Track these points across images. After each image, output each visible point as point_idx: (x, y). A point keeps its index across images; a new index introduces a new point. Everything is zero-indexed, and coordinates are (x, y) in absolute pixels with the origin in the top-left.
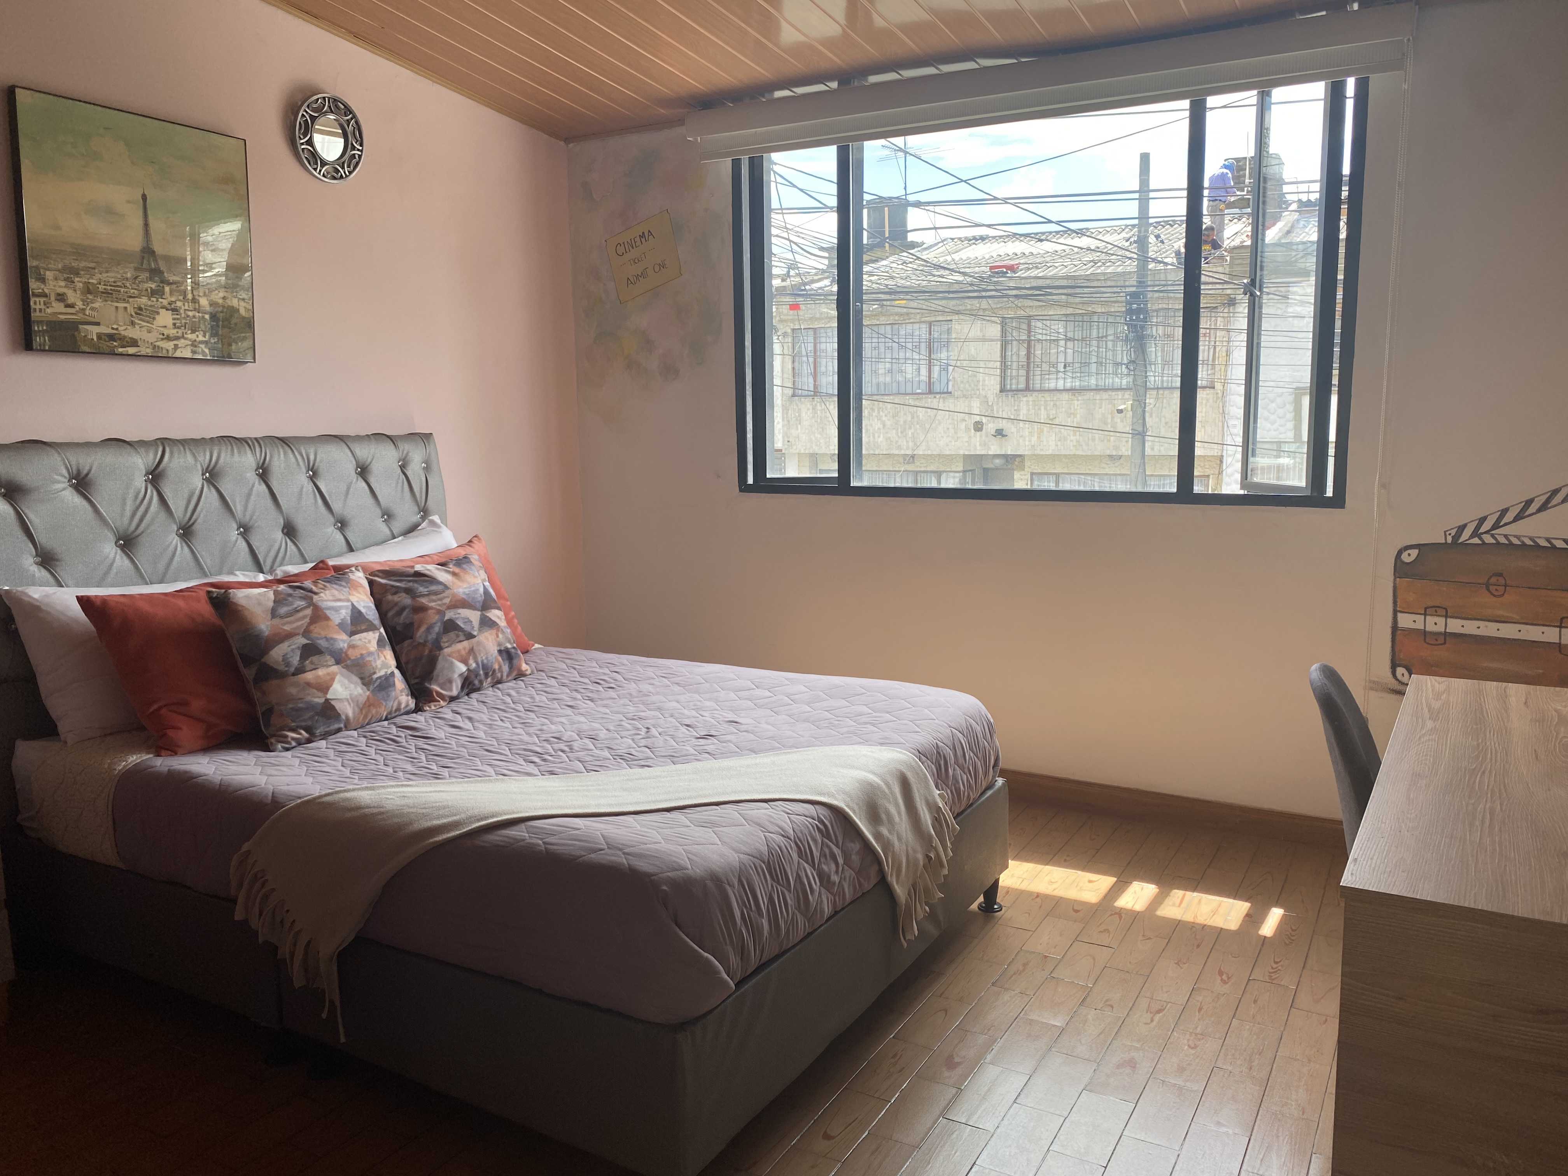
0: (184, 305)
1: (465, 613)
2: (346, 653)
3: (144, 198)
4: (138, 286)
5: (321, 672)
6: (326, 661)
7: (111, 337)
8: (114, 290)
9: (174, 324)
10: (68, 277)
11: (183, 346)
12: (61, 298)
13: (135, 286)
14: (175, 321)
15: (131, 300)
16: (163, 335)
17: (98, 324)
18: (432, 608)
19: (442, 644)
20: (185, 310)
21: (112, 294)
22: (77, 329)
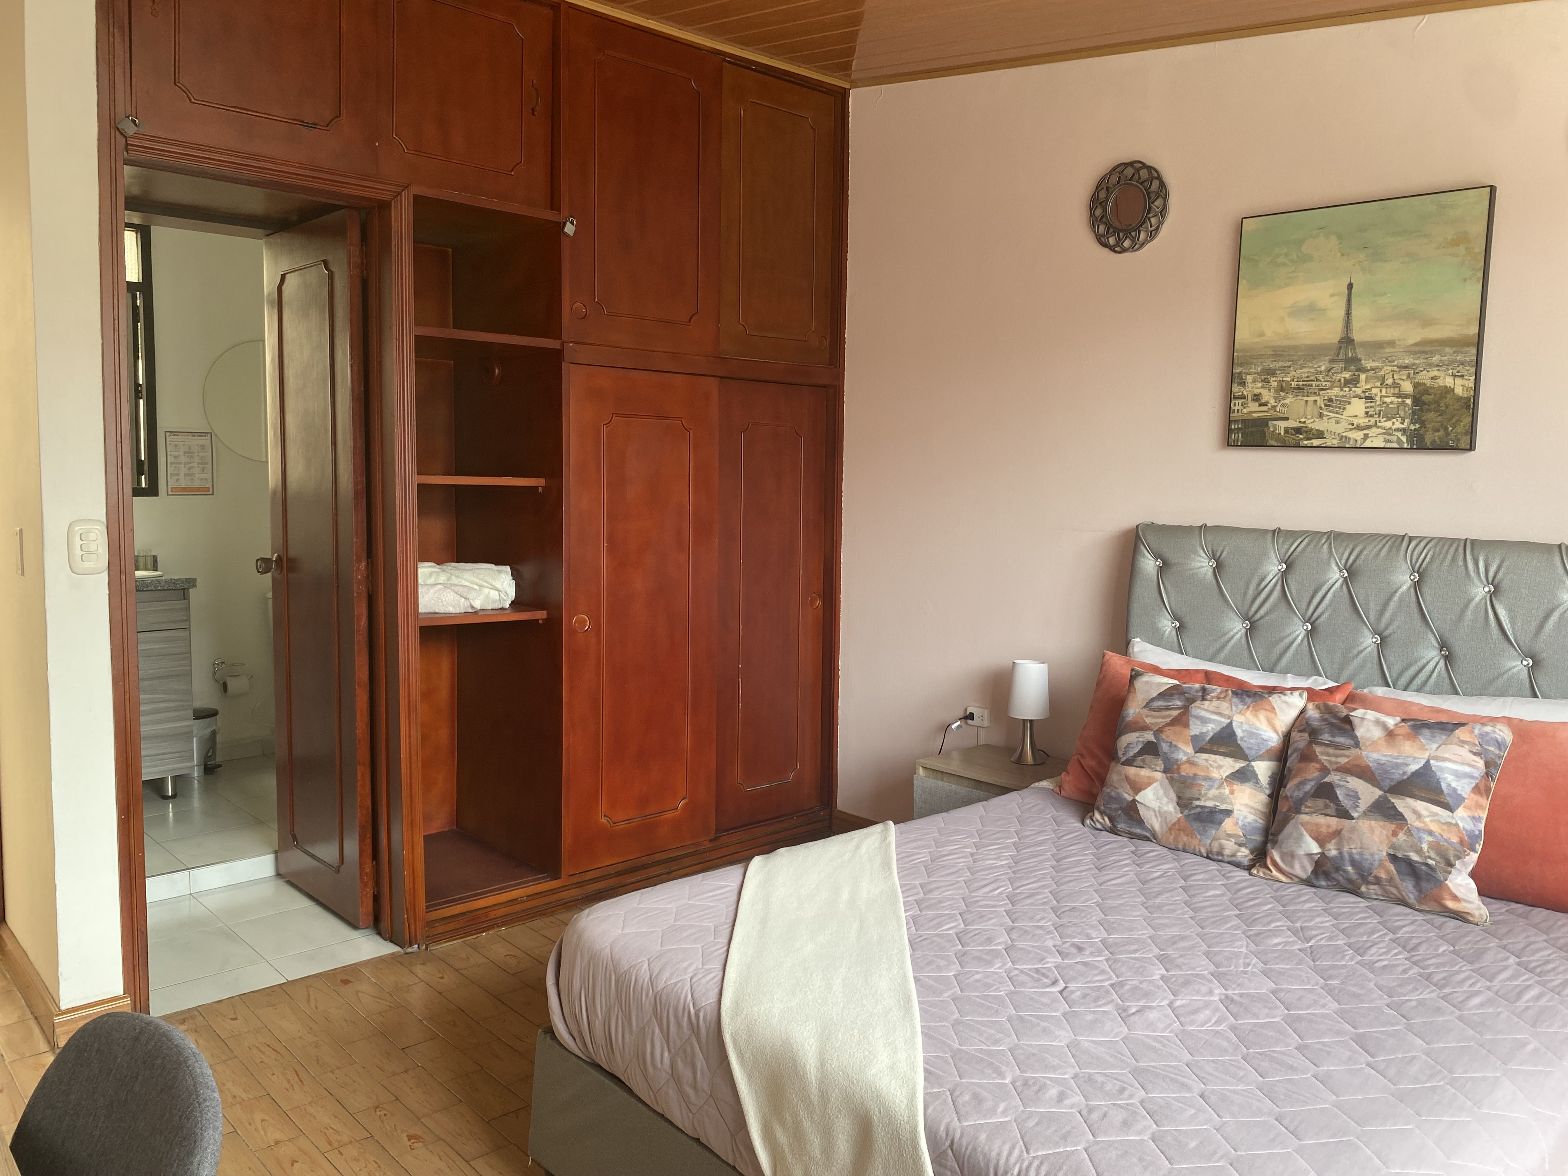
0: (1381, 391)
1: (1355, 783)
2: (1179, 766)
3: (1350, 286)
4: (1331, 378)
5: (1144, 772)
6: (1156, 765)
7: (1298, 431)
8: (1306, 385)
9: (1367, 413)
10: (1265, 379)
11: (1375, 435)
12: (1257, 398)
13: (1327, 378)
14: (1368, 410)
15: (1321, 392)
16: (1353, 424)
17: (1287, 419)
18: (1318, 761)
19: (1303, 808)
20: (1381, 397)
21: (1303, 389)
22: (1267, 425)
